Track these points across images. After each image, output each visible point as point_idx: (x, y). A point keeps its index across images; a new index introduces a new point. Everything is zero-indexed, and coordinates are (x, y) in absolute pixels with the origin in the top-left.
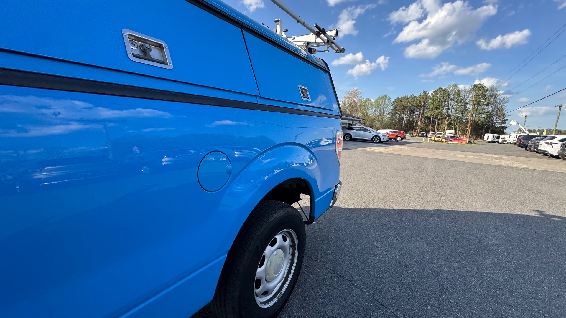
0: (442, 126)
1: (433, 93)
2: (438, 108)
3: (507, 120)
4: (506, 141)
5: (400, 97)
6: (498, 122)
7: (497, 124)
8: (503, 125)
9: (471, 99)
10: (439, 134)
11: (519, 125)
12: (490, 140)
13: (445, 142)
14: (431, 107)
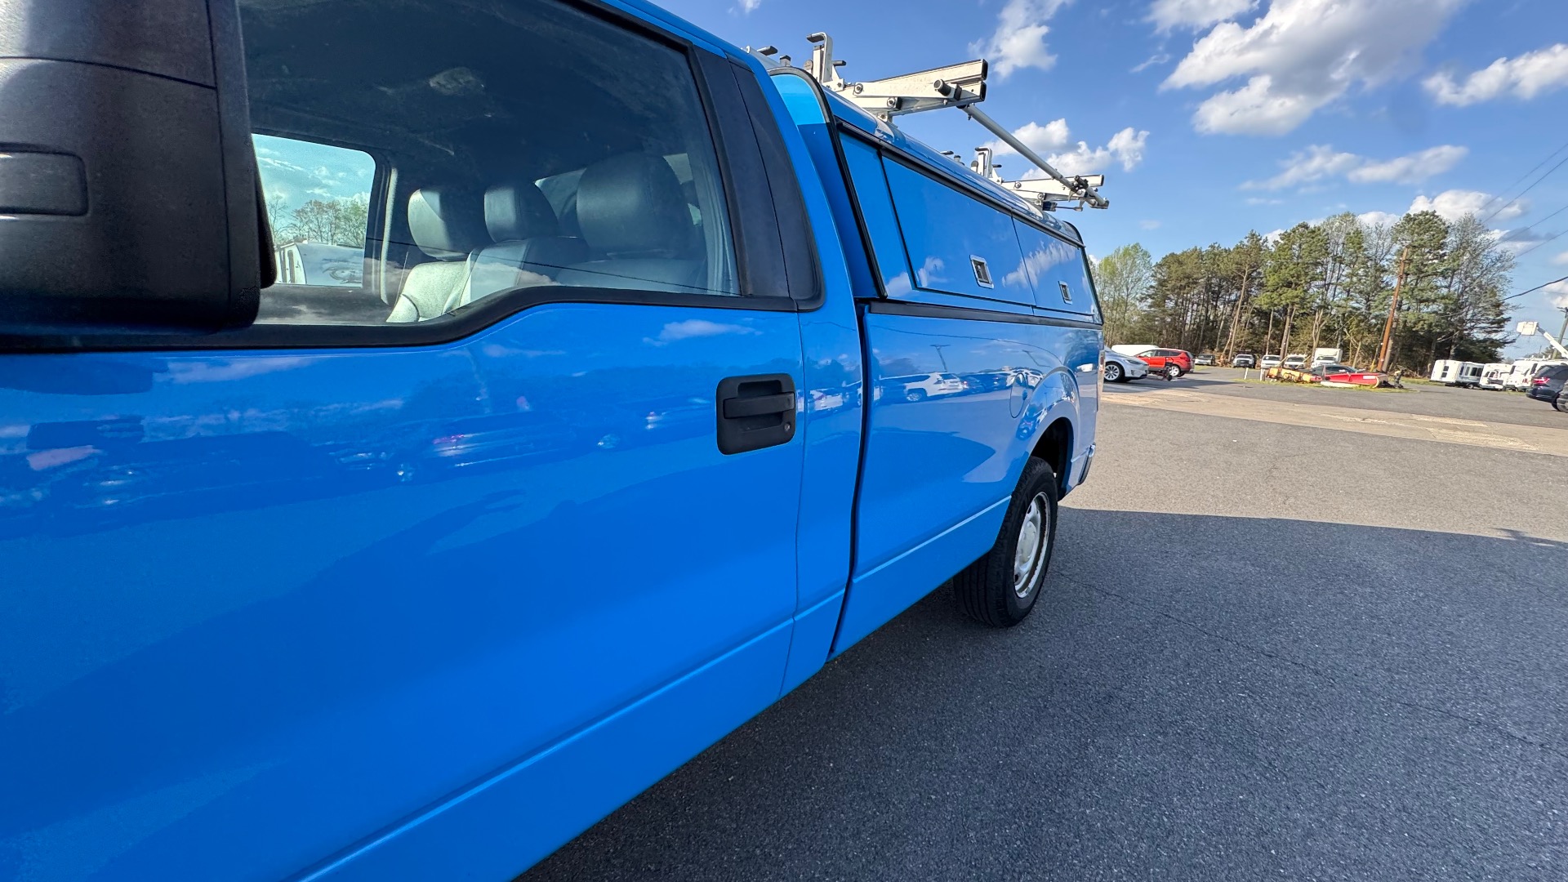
0: (1302, 337)
1: (1280, 241)
2: (1293, 285)
3: (1508, 319)
4: (1500, 382)
5: (1178, 253)
6: (1479, 326)
7: (1475, 331)
8: (1494, 336)
9: (1395, 257)
10: (1294, 359)
11: (1546, 334)
12: (1451, 377)
13: (1312, 382)
14: (1272, 280)
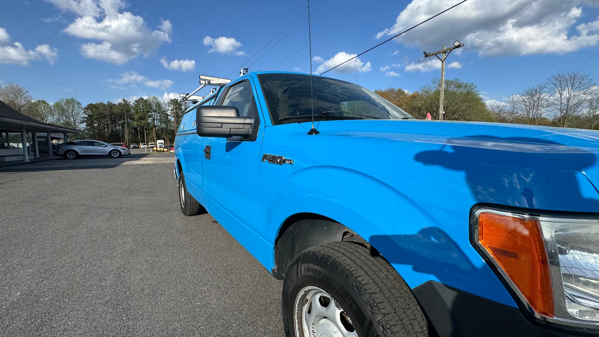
0: (150, 137)
2: (144, 119)
10: (151, 144)
13: (167, 151)
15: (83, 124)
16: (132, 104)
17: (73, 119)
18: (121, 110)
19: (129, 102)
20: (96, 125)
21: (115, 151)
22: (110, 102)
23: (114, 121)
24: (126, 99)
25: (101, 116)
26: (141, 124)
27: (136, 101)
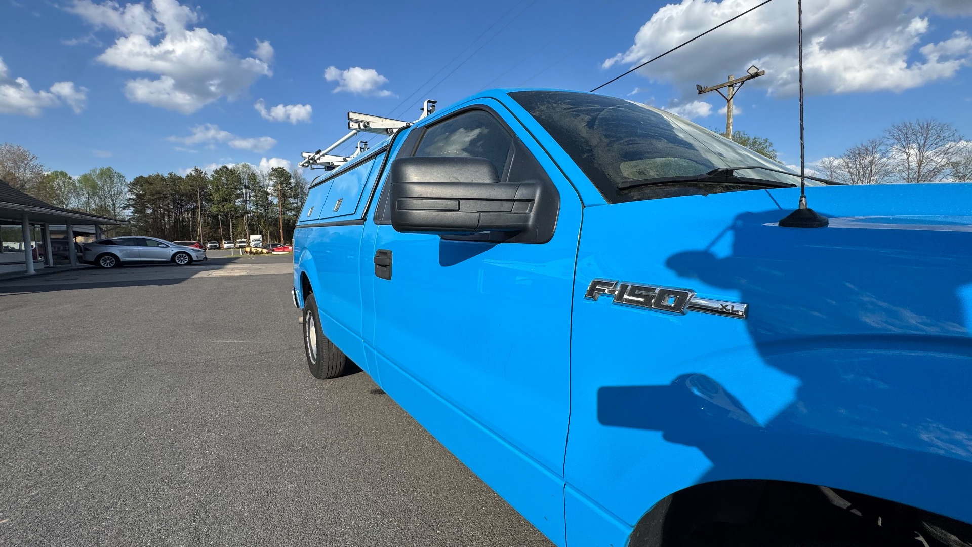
0: (239, 229)
1: (214, 174)
2: (228, 201)
10: (241, 242)
13: (267, 253)
14: (216, 197)
15: (129, 211)
16: (209, 176)
17: (111, 201)
18: (191, 186)
19: (205, 174)
20: (149, 211)
21: (181, 254)
22: (173, 174)
23: (178, 205)
24: (199, 169)
25: (158, 196)
26: (225, 209)
27: (216, 172)
